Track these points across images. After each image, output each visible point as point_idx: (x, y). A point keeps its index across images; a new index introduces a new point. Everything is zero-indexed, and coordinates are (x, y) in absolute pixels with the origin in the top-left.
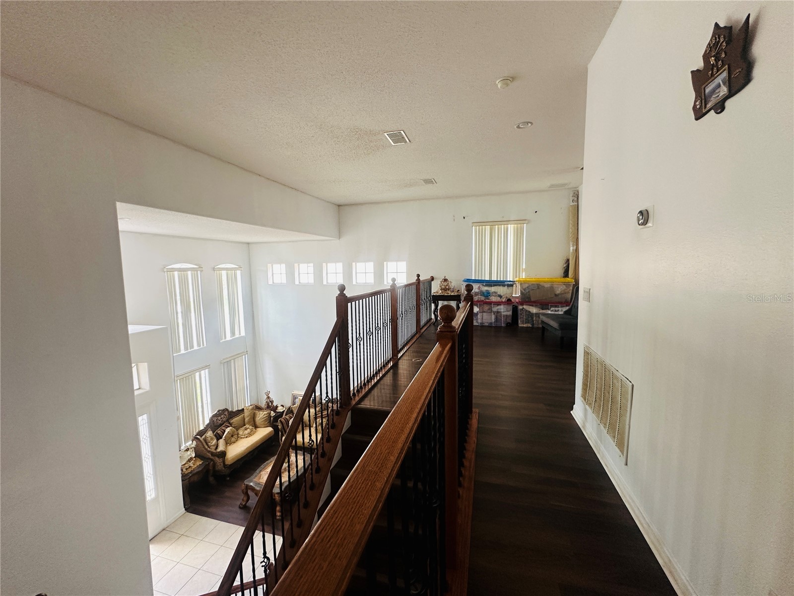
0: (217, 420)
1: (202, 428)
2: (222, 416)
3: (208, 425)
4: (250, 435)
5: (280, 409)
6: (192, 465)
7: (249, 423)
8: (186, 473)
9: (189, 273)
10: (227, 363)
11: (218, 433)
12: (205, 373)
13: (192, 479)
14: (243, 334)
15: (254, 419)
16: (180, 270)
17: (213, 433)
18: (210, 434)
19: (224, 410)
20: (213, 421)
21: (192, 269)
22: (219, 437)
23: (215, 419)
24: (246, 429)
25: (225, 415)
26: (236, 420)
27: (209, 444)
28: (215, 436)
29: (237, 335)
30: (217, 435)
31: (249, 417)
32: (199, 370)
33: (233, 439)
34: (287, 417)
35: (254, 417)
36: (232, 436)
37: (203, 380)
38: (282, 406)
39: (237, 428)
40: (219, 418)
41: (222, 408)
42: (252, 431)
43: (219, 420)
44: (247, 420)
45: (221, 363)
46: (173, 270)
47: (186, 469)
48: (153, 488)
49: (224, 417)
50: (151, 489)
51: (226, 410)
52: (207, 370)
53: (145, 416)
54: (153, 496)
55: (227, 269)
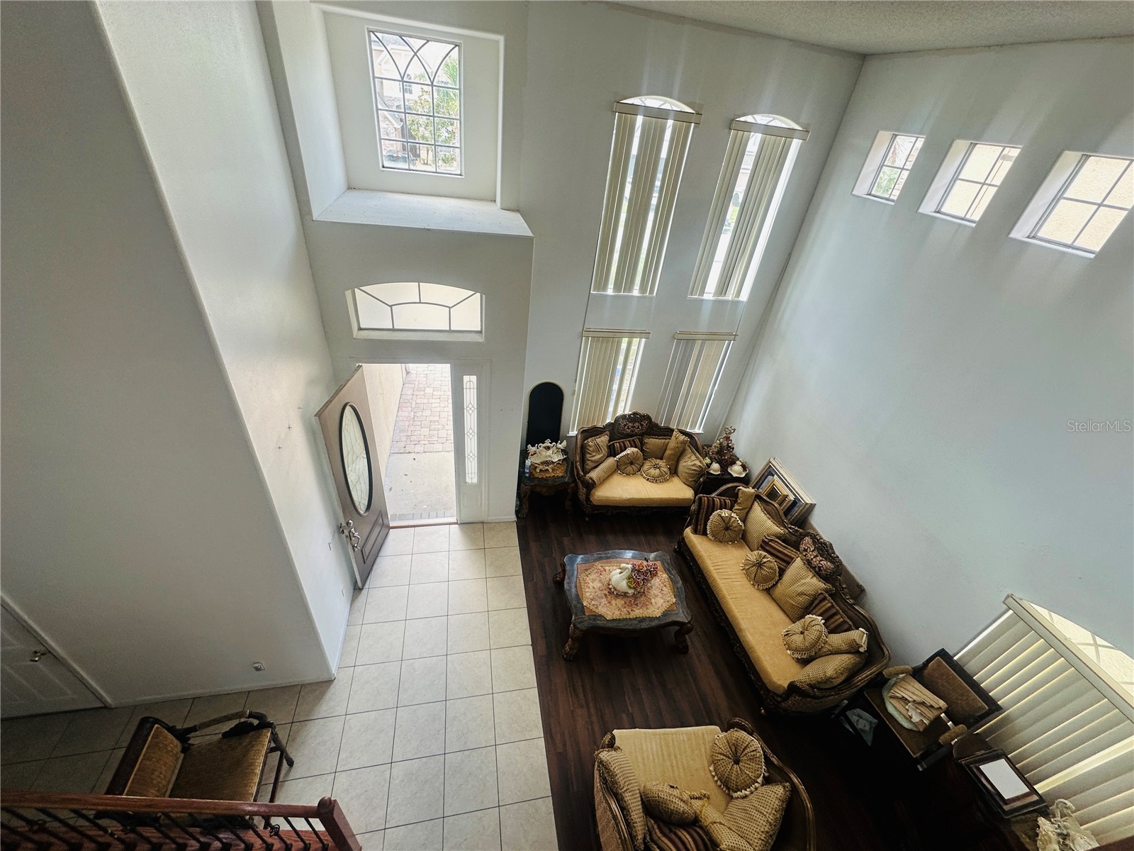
0: (625, 425)
1: (600, 425)
2: (636, 424)
3: (610, 424)
4: (655, 480)
5: (736, 471)
6: (550, 470)
7: (669, 459)
8: (537, 476)
10: (687, 341)
11: (615, 446)
12: (638, 345)
13: (538, 490)
14: (744, 296)
15: (678, 458)
16: (650, 112)
17: (610, 441)
18: (603, 440)
19: (644, 416)
20: (619, 424)
21: (679, 116)
22: (612, 452)
23: (622, 423)
24: (656, 466)
25: (642, 425)
26: (653, 442)
27: (588, 456)
28: (609, 447)
29: (730, 296)
30: (612, 447)
31: (672, 452)
32: (632, 334)
33: (629, 469)
34: (717, 501)
35: (679, 455)
36: (632, 463)
37: (633, 352)
38: (744, 467)
39: (646, 456)
40: (630, 424)
41: (642, 412)
42: (661, 475)
43: (628, 428)
44: (668, 452)
45: (674, 338)
46: (634, 110)
47: (541, 470)
48: (476, 472)
49: (638, 428)
50: (473, 472)
51: (648, 418)
52: (644, 340)
53: (474, 378)
54: (475, 480)
55: (767, 130)
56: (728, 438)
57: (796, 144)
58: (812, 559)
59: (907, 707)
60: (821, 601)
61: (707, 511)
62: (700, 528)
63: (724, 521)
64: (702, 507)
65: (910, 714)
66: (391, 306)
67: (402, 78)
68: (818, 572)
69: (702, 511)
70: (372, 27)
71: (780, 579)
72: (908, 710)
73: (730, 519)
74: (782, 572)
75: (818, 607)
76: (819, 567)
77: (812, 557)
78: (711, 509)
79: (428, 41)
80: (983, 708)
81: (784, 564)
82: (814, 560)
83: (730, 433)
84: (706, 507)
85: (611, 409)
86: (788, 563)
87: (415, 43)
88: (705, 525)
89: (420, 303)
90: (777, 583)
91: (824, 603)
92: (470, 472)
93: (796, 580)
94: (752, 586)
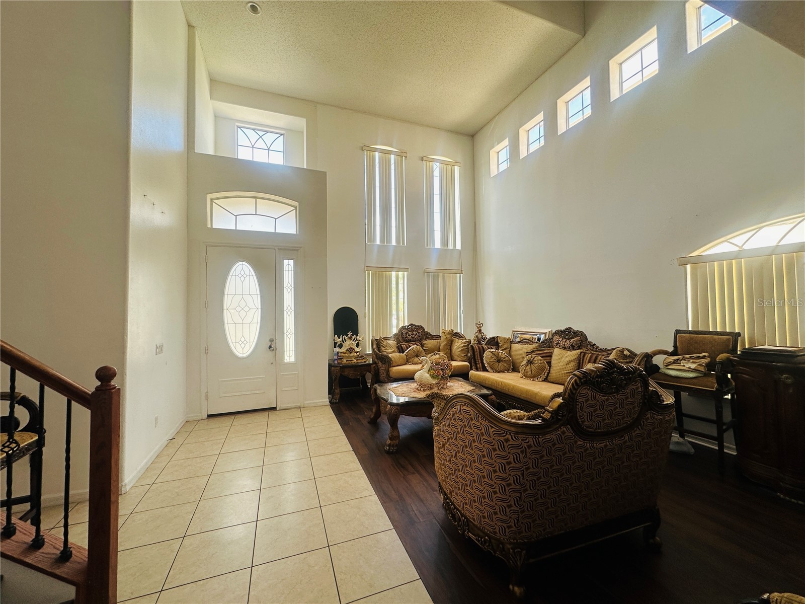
0: (406, 333)
1: (388, 335)
2: (414, 333)
3: (395, 334)
6: (354, 360)
7: (444, 350)
8: (344, 363)
9: (392, 156)
10: (433, 275)
11: (402, 347)
12: (403, 276)
13: (346, 372)
14: (459, 247)
15: (450, 347)
16: (381, 151)
17: (397, 344)
18: (393, 343)
19: (418, 326)
20: (402, 333)
21: (396, 153)
22: (401, 351)
23: (404, 331)
24: (435, 354)
25: (419, 333)
26: (429, 343)
28: (398, 348)
29: (450, 246)
30: (400, 348)
31: (445, 343)
32: (397, 269)
34: (485, 347)
35: (450, 344)
36: (417, 356)
39: (428, 351)
40: (410, 333)
41: (416, 323)
42: (441, 358)
43: (409, 335)
44: (442, 345)
45: (424, 272)
46: (375, 150)
48: (294, 350)
49: (416, 335)
50: (291, 350)
51: (421, 327)
52: (406, 273)
53: (291, 262)
54: (292, 359)
55: (442, 162)
56: (480, 331)
57: (457, 169)
58: (564, 345)
59: (682, 364)
60: (584, 356)
61: (480, 352)
62: (480, 365)
63: (494, 355)
64: (476, 351)
65: (688, 367)
66: (236, 216)
67: (253, 146)
68: (572, 348)
69: (476, 353)
70: (239, 124)
71: (550, 367)
72: (684, 366)
73: (498, 354)
74: (549, 363)
75: (585, 361)
76: (571, 345)
77: (564, 343)
78: (482, 351)
79: (268, 132)
80: (729, 339)
81: (549, 358)
82: (566, 343)
83: (481, 327)
84: (478, 350)
85: (394, 322)
86: (551, 356)
87: (261, 133)
88: (482, 362)
89: (256, 214)
90: (549, 371)
91: (586, 357)
92: (288, 350)
93: (560, 359)
94: (534, 382)
